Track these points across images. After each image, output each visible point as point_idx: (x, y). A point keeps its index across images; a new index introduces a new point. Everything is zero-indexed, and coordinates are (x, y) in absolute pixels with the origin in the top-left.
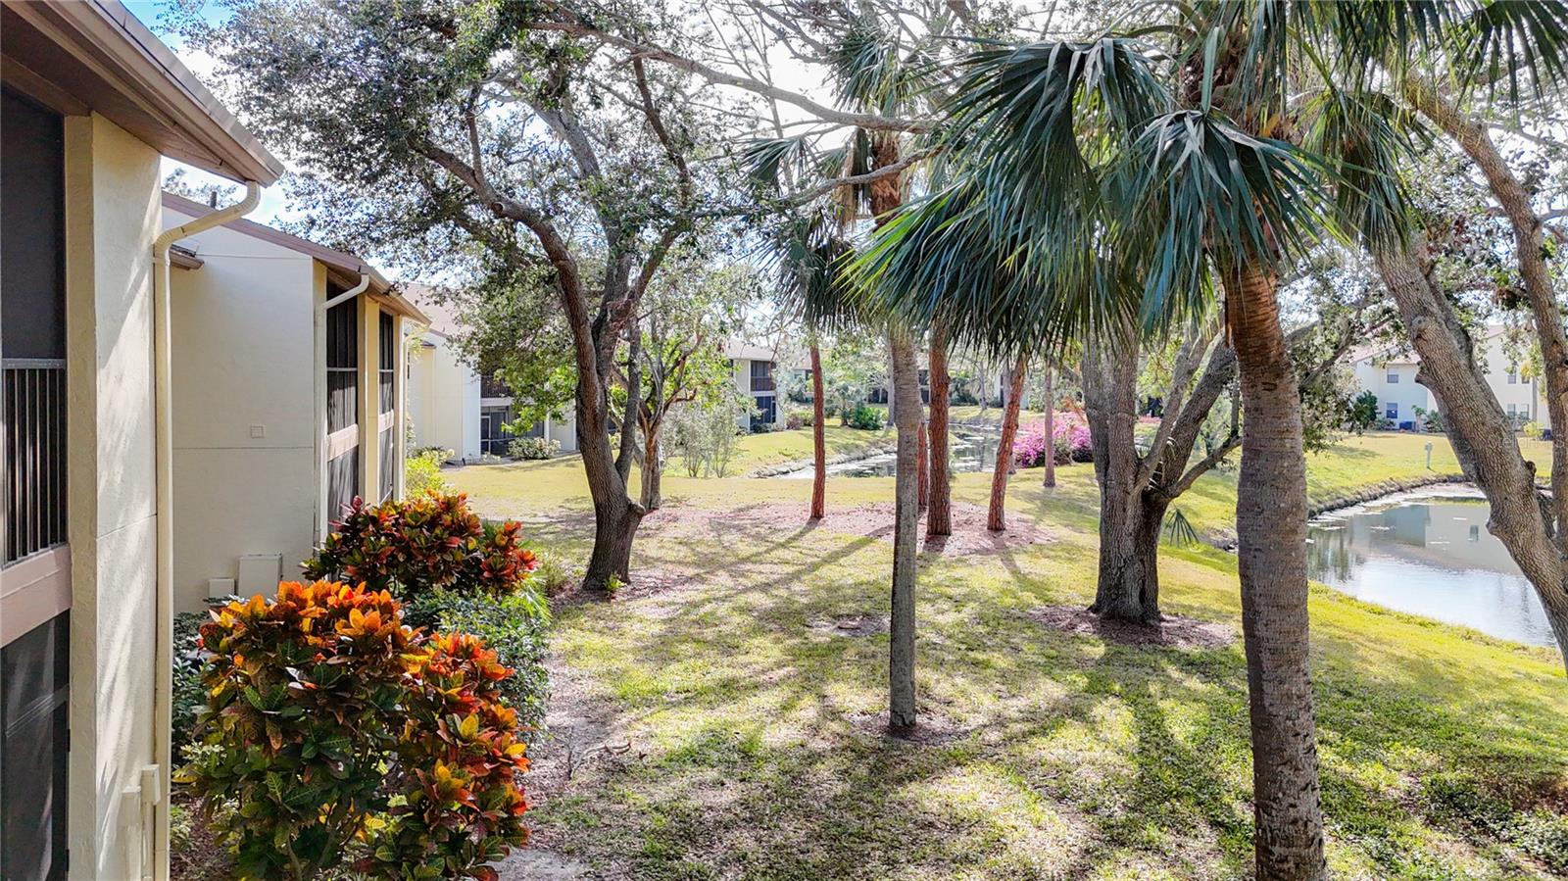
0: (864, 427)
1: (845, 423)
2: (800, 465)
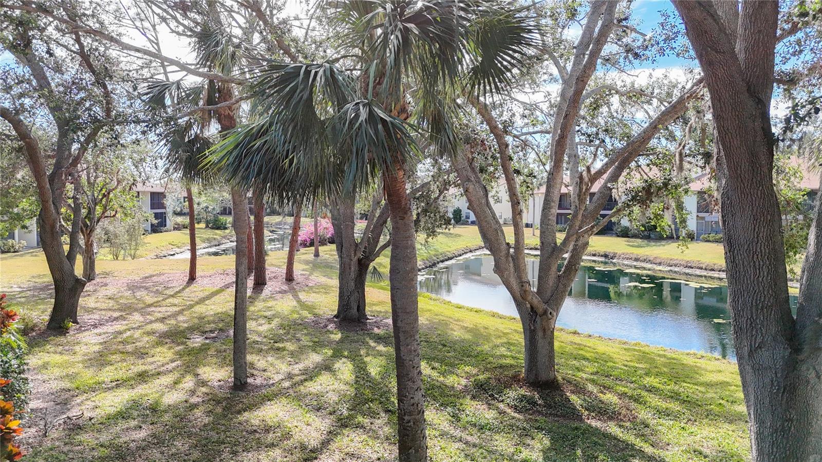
0: (218, 228)
1: (207, 226)
2: (182, 250)
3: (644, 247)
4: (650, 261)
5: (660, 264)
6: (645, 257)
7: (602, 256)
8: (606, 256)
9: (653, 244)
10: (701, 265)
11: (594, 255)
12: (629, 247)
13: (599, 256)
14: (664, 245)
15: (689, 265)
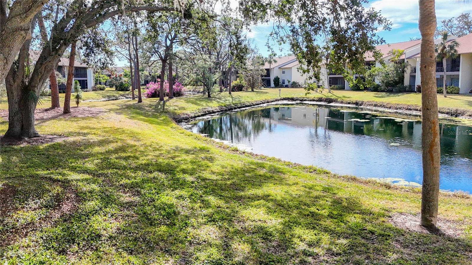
0: (122, 90)
1: (116, 89)
3: (385, 97)
4: (384, 106)
5: (390, 108)
6: (381, 104)
7: (354, 104)
8: (356, 104)
9: (392, 95)
10: (417, 108)
11: (349, 103)
12: (374, 97)
13: (352, 104)
14: (399, 96)
15: (409, 108)
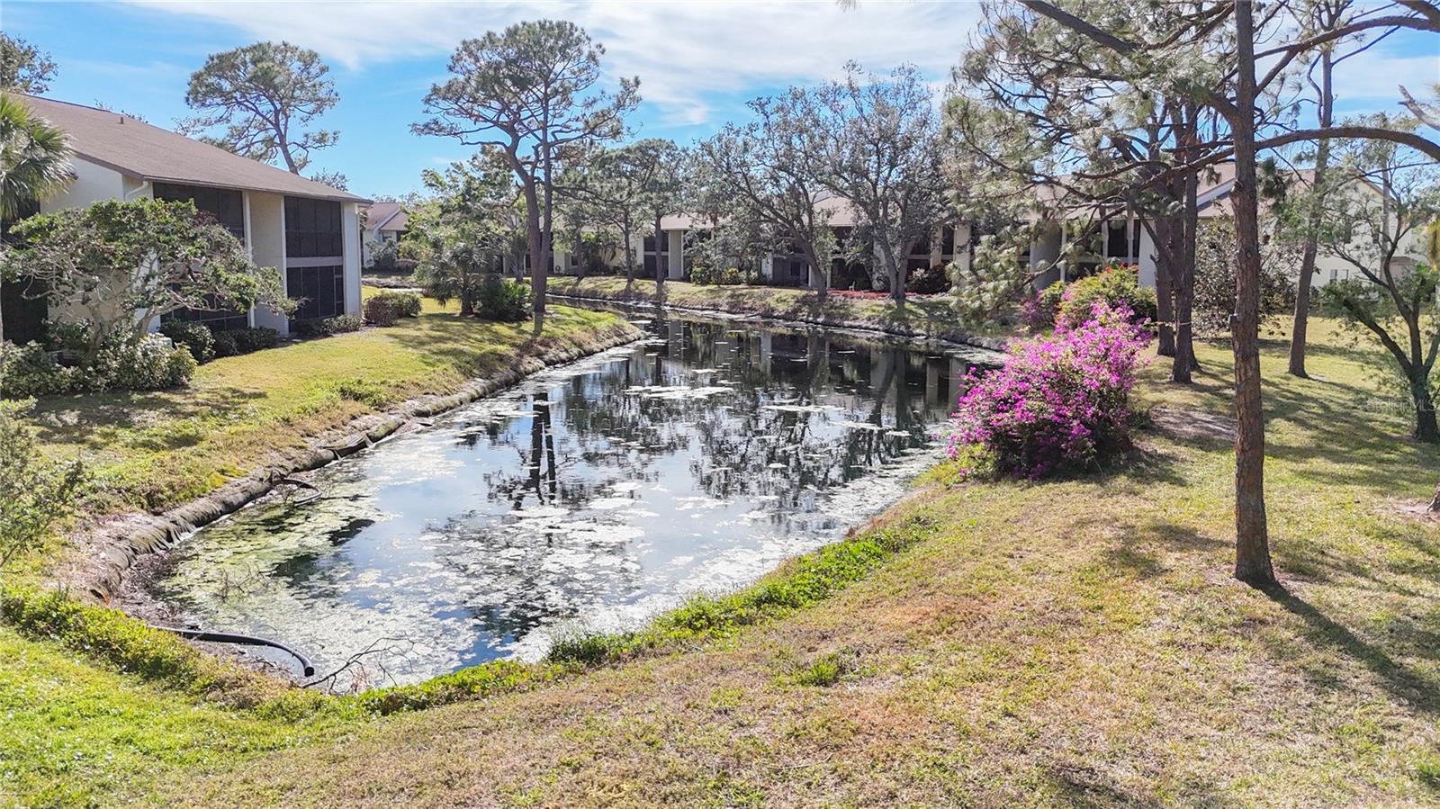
0: (502, 317)
1: (467, 310)
